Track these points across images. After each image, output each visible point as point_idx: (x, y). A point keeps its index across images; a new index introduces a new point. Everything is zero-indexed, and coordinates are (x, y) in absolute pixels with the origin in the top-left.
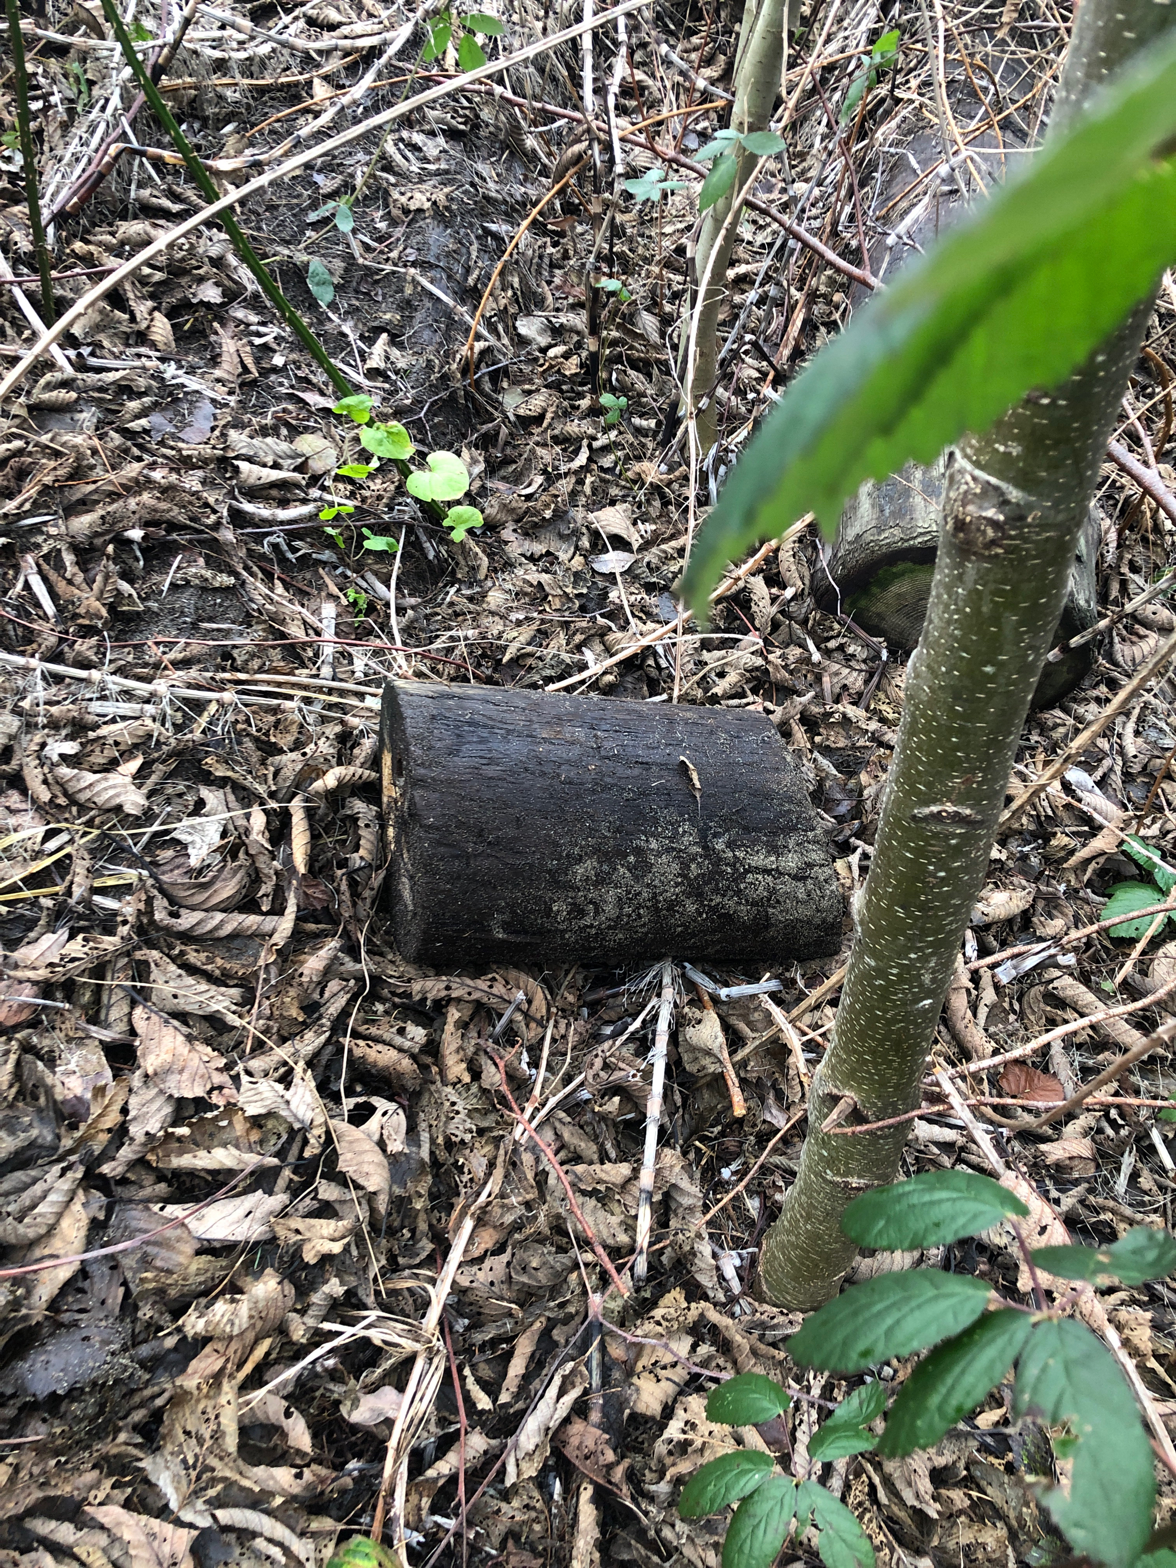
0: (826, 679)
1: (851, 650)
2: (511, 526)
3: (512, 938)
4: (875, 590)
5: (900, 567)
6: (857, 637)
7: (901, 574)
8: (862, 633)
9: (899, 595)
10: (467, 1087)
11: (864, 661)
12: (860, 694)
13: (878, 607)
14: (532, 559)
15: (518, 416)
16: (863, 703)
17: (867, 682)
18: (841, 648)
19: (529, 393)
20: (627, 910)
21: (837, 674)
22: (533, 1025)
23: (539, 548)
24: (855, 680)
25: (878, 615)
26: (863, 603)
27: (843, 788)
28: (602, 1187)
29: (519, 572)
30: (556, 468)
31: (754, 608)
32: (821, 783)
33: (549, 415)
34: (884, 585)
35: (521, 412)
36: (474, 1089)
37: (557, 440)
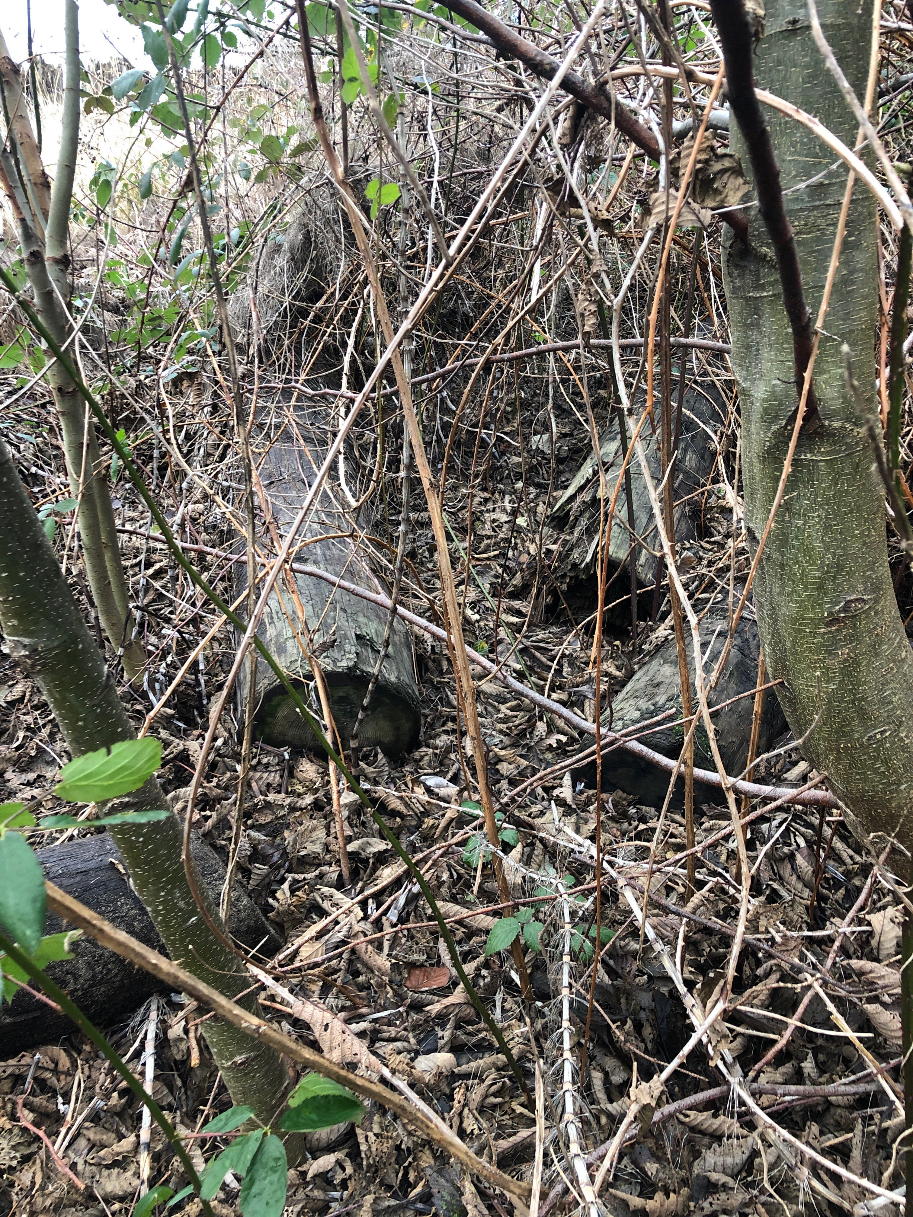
0: (254, 784)
1: (265, 761)
2: (10, 769)
3: (18, 1019)
4: (269, 720)
5: (276, 700)
6: (268, 753)
7: (279, 704)
8: (270, 748)
9: (285, 717)
10: (10, 1131)
11: (278, 764)
12: (280, 785)
13: (277, 729)
14: (29, 784)
15: (7, 703)
16: (283, 789)
17: (282, 777)
18: (259, 763)
19: (13, 685)
20: (98, 969)
21: (261, 778)
22: (62, 1077)
23: (31, 776)
24: (274, 778)
25: (281, 733)
26: (267, 730)
27: (272, 846)
28: (120, 1158)
29: (19, 795)
30: (36, 723)
31: (192, 759)
32: (255, 848)
33: (28, 694)
34: (273, 715)
35: (9, 699)
36: (16, 1131)
37: (36, 708)
